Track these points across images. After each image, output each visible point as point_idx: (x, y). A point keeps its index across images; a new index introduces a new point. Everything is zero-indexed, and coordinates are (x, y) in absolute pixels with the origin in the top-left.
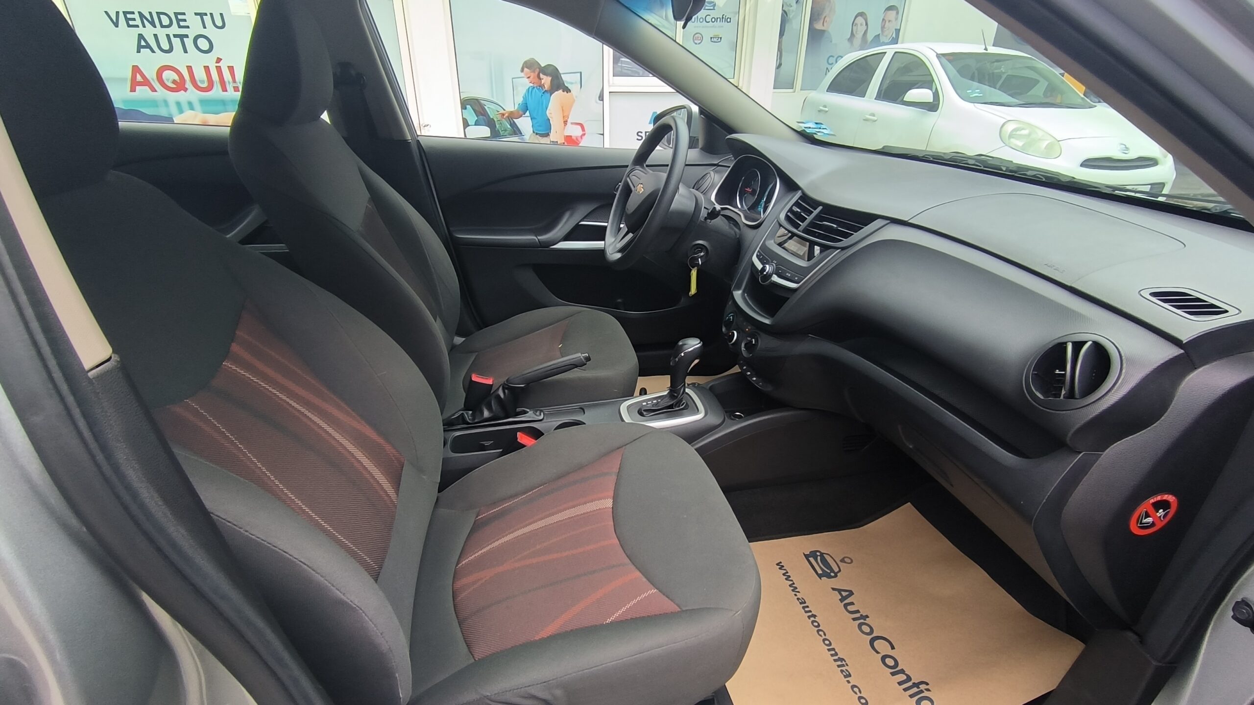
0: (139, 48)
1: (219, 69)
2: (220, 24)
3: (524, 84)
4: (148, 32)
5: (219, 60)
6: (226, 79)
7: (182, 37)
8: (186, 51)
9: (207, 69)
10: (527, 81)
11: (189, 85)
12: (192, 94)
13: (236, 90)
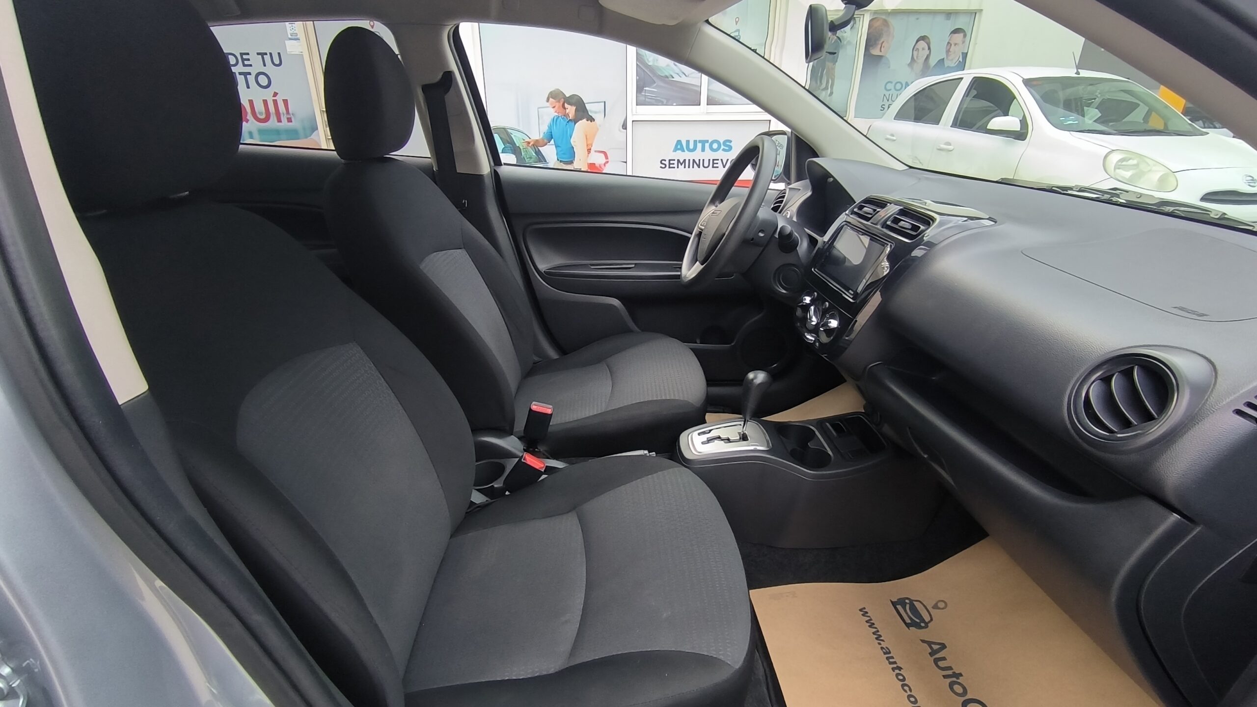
1: (275, 102)
2: (277, 62)
3: (550, 113)
5: (275, 94)
6: (281, 111)
8: (248, 87)
9: (265, 102)
10: (552, 110)
11: (250, 116)
12: (252, 126)
13: (289, 120)
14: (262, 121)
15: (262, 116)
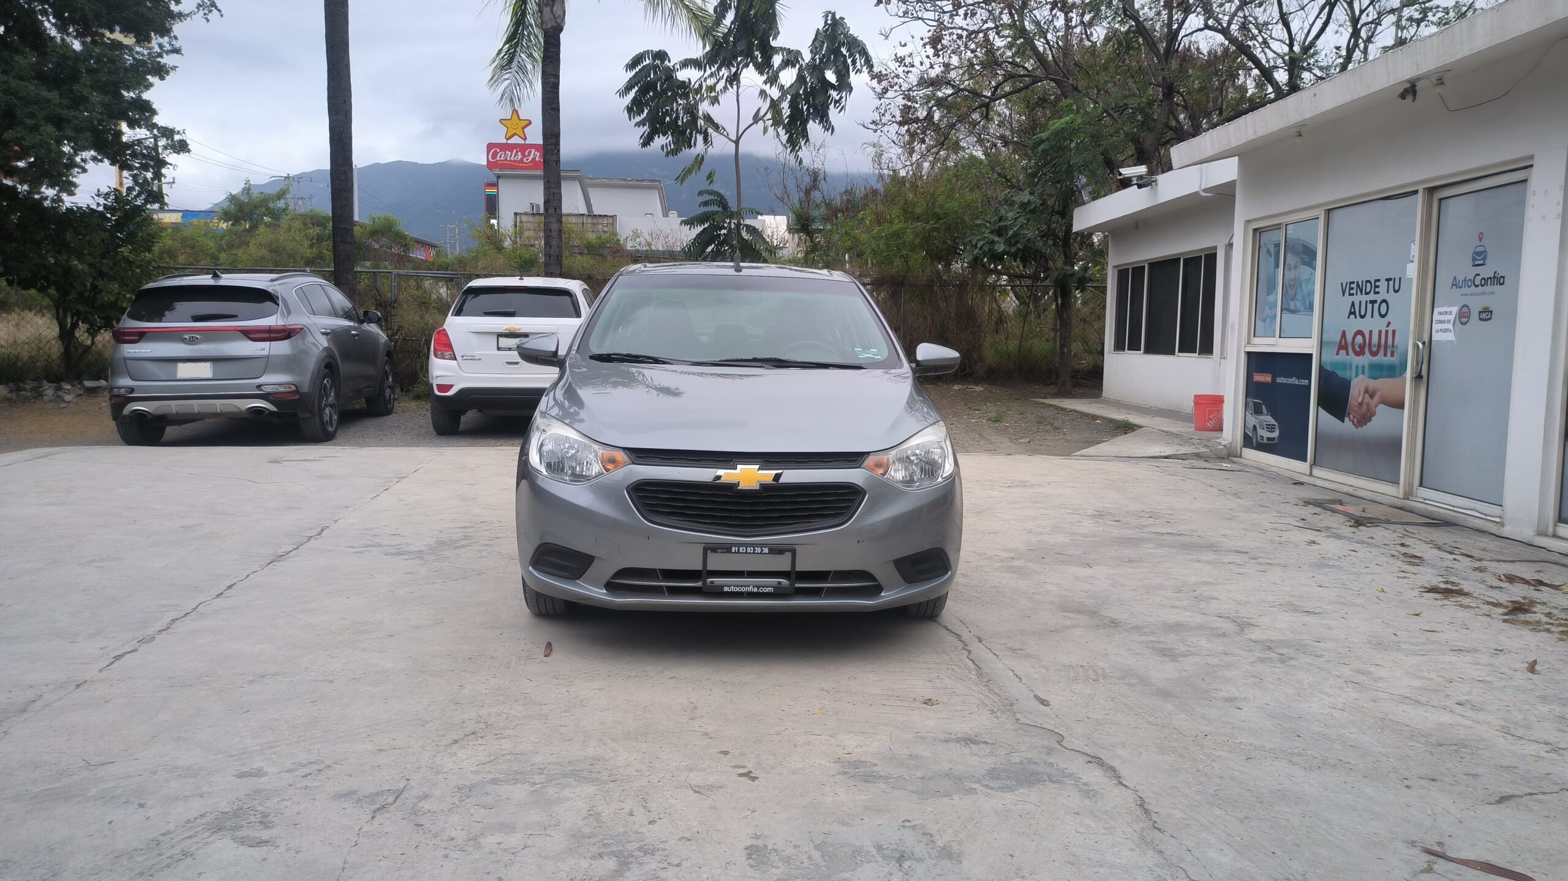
0: (1351, 313)
1: (1387, 332)
2: (1397, 289)
4: (1359, 298)
5: (1389, 324)
7: (1373, 302)
9: (1380, 332)
11: (1367, 350)
12: (1366, 359)
13: (1392, 355)
14: (1374, 354)
15: (1374, 349)
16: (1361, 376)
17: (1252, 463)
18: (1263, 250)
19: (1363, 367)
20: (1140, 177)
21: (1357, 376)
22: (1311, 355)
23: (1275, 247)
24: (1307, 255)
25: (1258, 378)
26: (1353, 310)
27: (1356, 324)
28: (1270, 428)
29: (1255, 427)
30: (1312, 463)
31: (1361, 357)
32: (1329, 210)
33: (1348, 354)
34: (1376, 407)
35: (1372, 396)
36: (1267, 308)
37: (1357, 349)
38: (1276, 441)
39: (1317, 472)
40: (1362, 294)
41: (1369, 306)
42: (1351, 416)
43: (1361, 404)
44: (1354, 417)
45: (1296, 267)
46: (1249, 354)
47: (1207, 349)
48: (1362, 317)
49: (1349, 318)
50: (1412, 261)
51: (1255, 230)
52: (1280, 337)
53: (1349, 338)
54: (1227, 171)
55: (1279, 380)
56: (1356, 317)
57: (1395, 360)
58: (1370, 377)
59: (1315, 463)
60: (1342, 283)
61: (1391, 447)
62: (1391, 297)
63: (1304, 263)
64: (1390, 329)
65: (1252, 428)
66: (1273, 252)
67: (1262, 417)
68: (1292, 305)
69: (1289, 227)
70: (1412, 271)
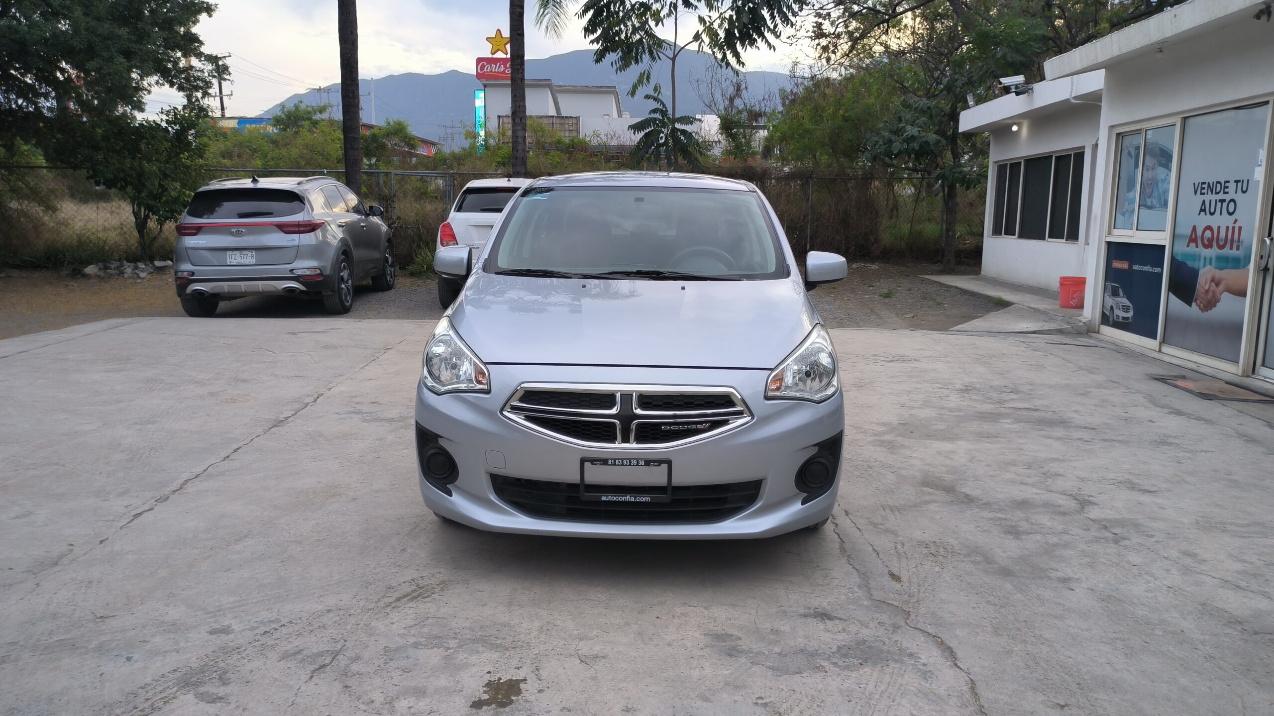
0: (1201, 210)
1: (1234, 228)
2: (1244, 189)
4: (1208, 198)
5: (1236, 221)
6: (1235, 239)
7: (1222, 201)
8: (1221, 214)
9: (1227, 228)
11: (1214, 244)
12: (1213, 252)
13: (1238, 248)
14: (1221, 247)
15: (1221, 243)
16: (1208, 267)
17: (1109, 338)
18: (1125, 153)
19: (1211, 259)
20: (1017, 87)
21: (1205, 266)
22: (1164, 246)
23: (1135, 150)
24: (1164, 157)
25: (1117, 264)
26: (1203, 208)
27: (1206, 220)
28: (1126, 309)
29: (1112, 307)
30: (1162, 341)
31: (1209, 250)
32: (1185, 118)
33: (1197, 247)
34: (1221, 295)
35: (1217, 285)
36: (1127, 204)
37: (1206, 242)
38: (1130, 321)
39: (1165, 349)
40: (1212, 194)
41: (1219, 204)
42: (1198, 301)
43: (1207, 291)
44: (1201, 303)
45: (1153, 168)
46: (1109, 244)
47: (1073, 235)
48: (1212, 214)
49: (1199, 214)
50: (1260, 165)
51: (1118, 135)
52: (1137, 230)
53: (1199, 232)
54: (1096, 81)
55: (1135, 267)
56: (1206, 214)
57: (1240, 253)
58: (1216, 268)
59: (1164, 341)
60: (1194, 184)
61: (1233, 330)
62: (1239, 197)
63: (1161, 165)
64: (1237, 226)
65: (1109, 308)
66: (1133, 155)
67: (1118, 299)
68: (1149, 202)
69: (1149, 133)
70: (1259, 174)
